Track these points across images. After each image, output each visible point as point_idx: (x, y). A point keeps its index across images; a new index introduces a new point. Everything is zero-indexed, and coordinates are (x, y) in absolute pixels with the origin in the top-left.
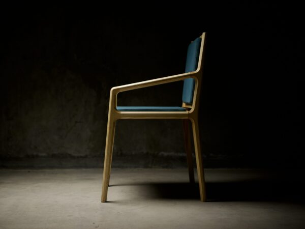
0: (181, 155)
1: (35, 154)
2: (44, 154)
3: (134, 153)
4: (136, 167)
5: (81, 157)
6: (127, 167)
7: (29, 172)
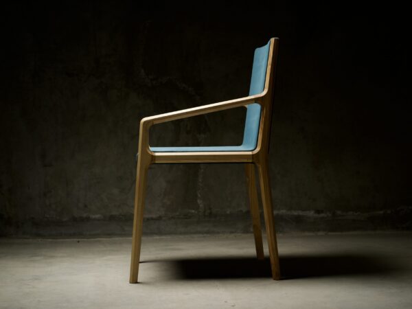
0: (296, 213)
1: (85, 215)
2: (97, 216)
3: (228, 212)
4: (232, 232)
5: (152, 219)
6: (218, 233)
7: (78, 242)
